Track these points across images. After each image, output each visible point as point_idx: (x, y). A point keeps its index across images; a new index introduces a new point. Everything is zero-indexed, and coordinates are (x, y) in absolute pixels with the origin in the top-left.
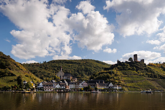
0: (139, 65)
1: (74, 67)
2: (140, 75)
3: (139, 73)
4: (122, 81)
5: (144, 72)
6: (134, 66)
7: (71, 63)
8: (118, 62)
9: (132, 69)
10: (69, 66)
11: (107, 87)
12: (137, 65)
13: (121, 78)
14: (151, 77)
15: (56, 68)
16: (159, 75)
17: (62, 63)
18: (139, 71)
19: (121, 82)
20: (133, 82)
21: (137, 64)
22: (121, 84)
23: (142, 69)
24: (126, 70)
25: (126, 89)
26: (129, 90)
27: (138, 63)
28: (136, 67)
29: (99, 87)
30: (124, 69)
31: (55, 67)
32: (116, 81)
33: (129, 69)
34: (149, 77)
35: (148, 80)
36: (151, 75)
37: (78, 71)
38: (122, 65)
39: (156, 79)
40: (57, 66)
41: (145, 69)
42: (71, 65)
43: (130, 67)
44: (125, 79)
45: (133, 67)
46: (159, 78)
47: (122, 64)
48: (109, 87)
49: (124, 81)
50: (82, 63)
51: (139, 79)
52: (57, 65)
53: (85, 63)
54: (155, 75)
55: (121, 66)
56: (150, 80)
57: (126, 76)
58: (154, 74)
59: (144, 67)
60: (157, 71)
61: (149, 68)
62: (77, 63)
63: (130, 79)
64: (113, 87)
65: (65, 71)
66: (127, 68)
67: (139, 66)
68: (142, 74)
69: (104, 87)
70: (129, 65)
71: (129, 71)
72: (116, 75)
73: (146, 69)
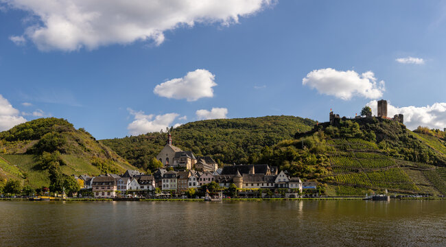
0: (386, 128)
1: (237, 137)
2: (384, 153)
3: (381, 148)
4: (326, 167)
5: (395, 146)
6: (373, 129)
7: (233, 127)
8: (332, 116)
9: (367, 136)
10: (227, 135)
11: (270, 184)
12: (380, 128)
13: (326, 160)
14: (410, 160)
15: (190, 142)
16: (430, 156)
17: (210, 128)
18: (383, 143)
19: (323, 169)
20: (357, 171)
21: (381, 126)
22: (321, 177)
23: (393, 139)
24: (347, 138)
25: (330, 190)
26: (338, 193)
27: (384, 123)
28: (378, 132)
29: (247, 185)
30: (342, 136)
31: (189, 138)
32: (309, 167)
33: (358, 136)
34: (406, 160)
35: (402, 166)
36: (412, 153)
37: (245, 146)
38: (340, 126)
39: (422, 165)
40: (193, 136)
41: (400, 139)
42: (231, 130)
43: (361, 132)
44: (338, 161)
45: (369, 131)
46: (431, 164)
47: (341, 122)
48: (276, 185)
49: (334, 168)
50: (262, 125)
51: (377, 163)
52: (196, 133)
53: (270, 124)
54: (422, 156)
55: (337, 129)
56: (406, 166)
57: (344, 153)
58: (420, 152)
59: (400, 133)
60: (429, 147)
61: (411, 137)
62: (250, 127)
63: (351, 163)
64: (287, 183)
65: (213, 147)
66: (351, 133)
67: (386, 131)
68: (389, 149)
69: (261, 185)
70: (358, 126)
71: (356, 140)
72: (314, 151)
73: (404, 140)
